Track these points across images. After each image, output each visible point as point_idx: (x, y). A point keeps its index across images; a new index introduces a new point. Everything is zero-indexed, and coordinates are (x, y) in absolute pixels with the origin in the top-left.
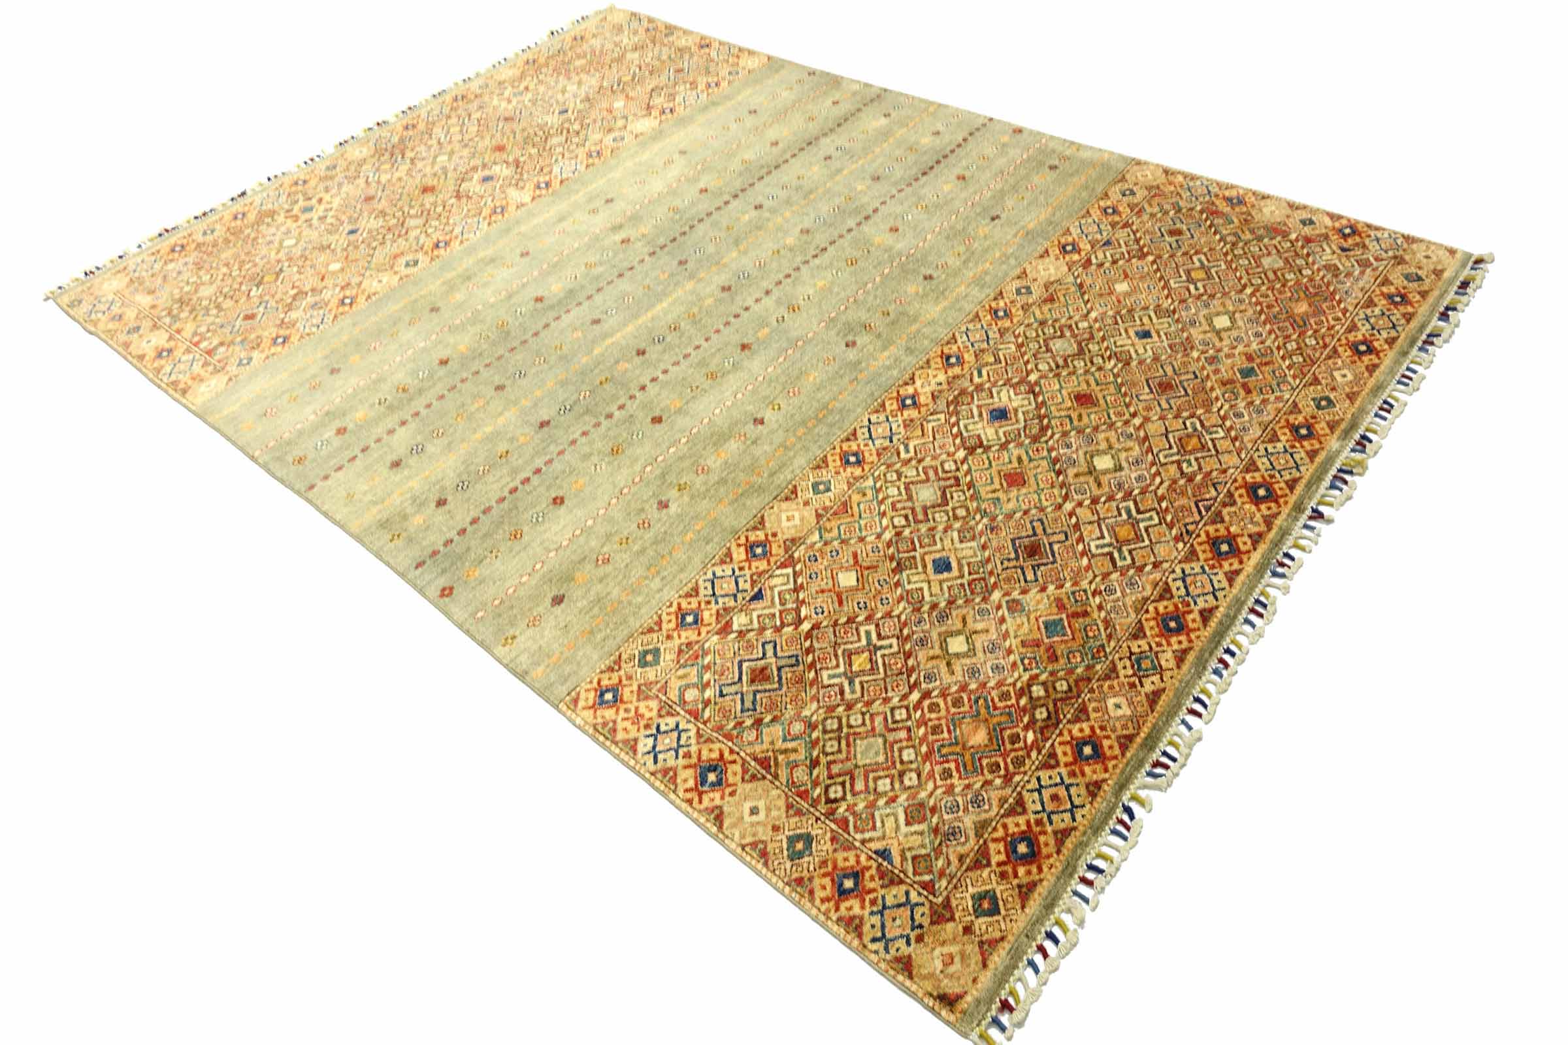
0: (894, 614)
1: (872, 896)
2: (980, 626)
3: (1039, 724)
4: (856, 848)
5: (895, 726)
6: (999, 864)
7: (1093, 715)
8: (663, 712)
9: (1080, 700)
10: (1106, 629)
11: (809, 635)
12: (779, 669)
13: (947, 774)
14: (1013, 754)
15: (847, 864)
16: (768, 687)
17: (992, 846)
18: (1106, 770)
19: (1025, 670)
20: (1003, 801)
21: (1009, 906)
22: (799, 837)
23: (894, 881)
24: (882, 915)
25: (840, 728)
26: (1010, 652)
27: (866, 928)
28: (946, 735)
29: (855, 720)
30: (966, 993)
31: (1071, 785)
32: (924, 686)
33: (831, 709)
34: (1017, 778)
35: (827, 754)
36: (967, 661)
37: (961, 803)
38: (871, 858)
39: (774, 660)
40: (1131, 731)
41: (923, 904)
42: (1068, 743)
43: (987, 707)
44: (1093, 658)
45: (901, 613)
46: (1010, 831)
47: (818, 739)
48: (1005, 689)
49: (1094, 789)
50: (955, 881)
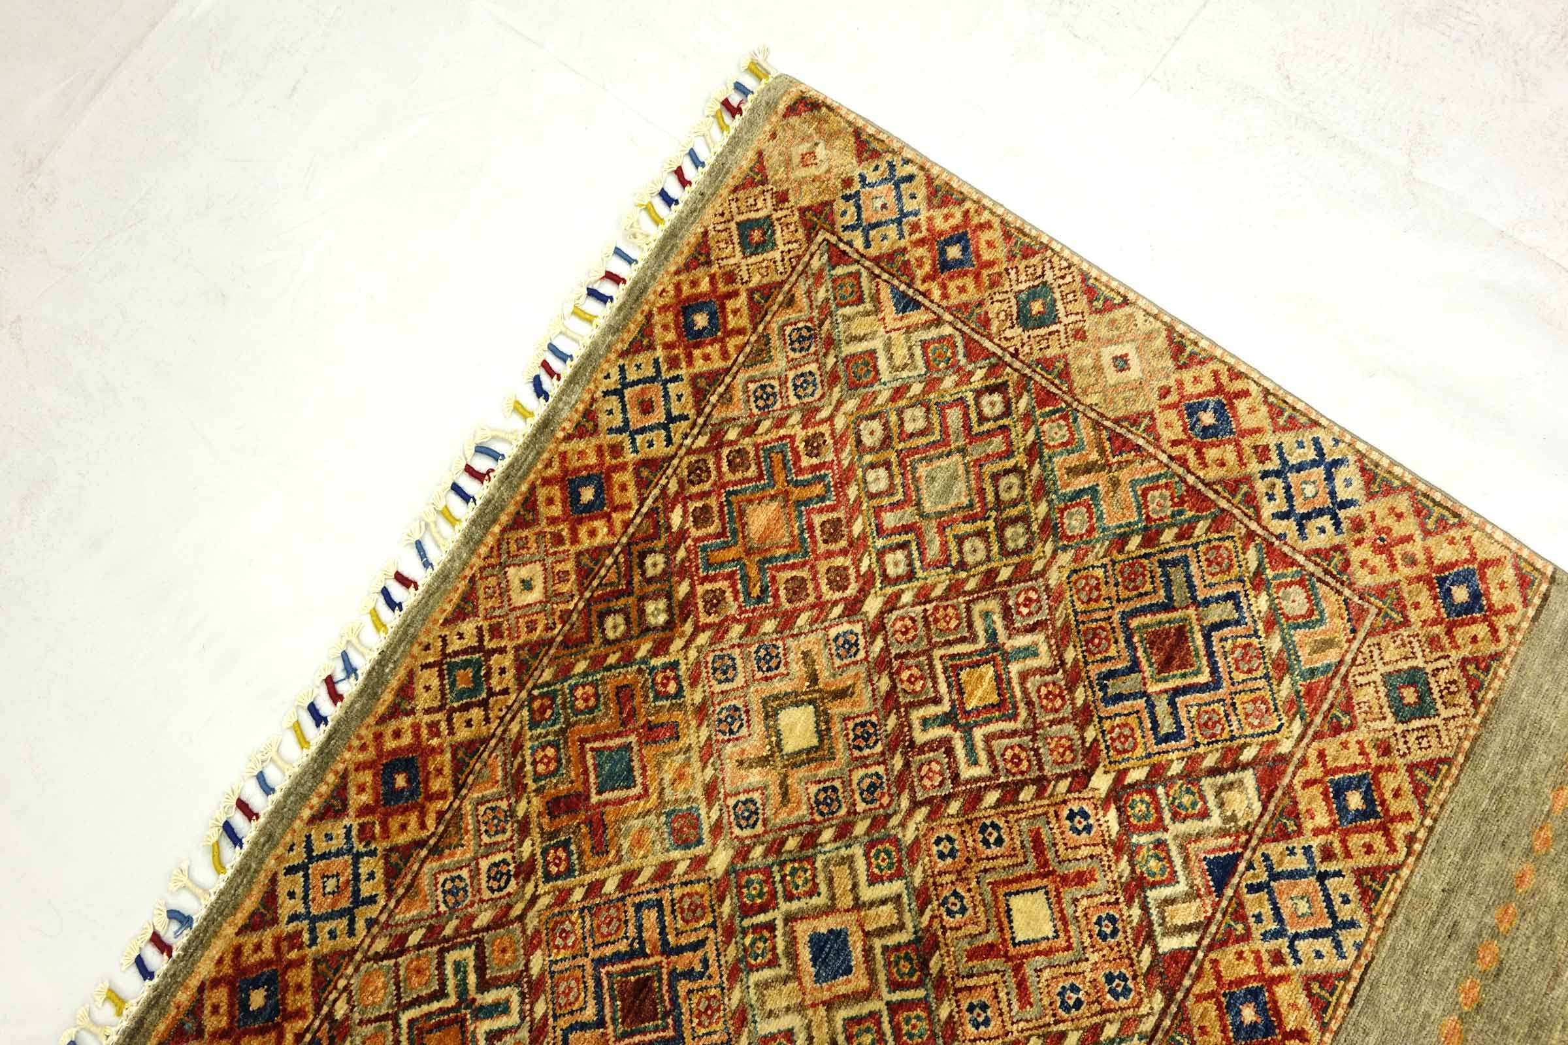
0: (924, 811)
1: (917, 236)
2: (755, 777)
3: (659, 544)
4: (948, 309)
5: (904, 538)
6: (735, 294)
7: (569, 566)
8: (1338, 558)
9: (587, 594)
10: (522, 765)
11: (1092, 754)
12: (1135, 667)
13: (814, 445)
14: (707, 486)
15: (960, 282)
16: (1147, 619)
17: (744, 321)
18: (563, 456)
19: (674, 666)
20: (726, 399)
21: (724, 235)
22: (1042, 321)
23: (890, 261)
24: (901, 210)
25: (1000, 528)
26: (701, 711)
27: (922, 193)
28: (817, 520)
29: (974, 552)
30: (784, 116)
31: (620, 431)
32: (858, 628)
33: (1022, 573)
34: (702, 442)
35: (1015, 469)
36: (780, 686)
37: (791, 393)
38: (923, 294)
39: (1152, 688)
40: (514, 535)
41: (846, 228)
42: (616, 509)
43: (745, 578)
44: (552, 696)
45: (910, 813)
46: (717, 346)
47: (1036, 500)
48: (713, 619)
49: (587, 425)
50: (800, 268)
